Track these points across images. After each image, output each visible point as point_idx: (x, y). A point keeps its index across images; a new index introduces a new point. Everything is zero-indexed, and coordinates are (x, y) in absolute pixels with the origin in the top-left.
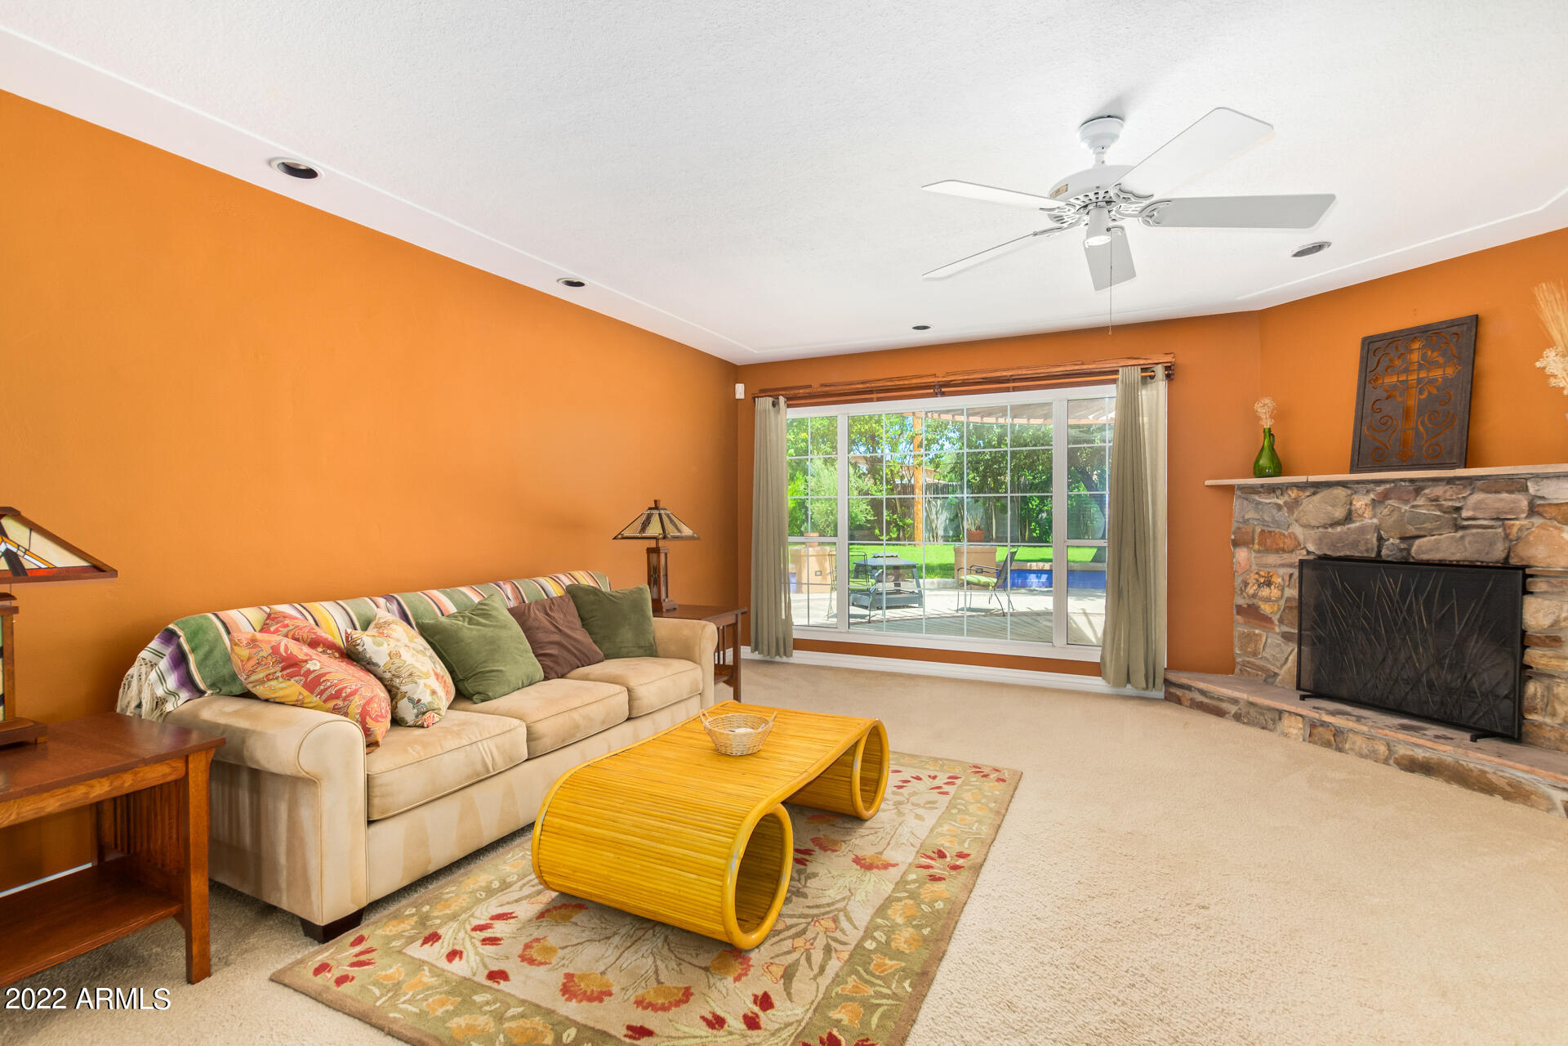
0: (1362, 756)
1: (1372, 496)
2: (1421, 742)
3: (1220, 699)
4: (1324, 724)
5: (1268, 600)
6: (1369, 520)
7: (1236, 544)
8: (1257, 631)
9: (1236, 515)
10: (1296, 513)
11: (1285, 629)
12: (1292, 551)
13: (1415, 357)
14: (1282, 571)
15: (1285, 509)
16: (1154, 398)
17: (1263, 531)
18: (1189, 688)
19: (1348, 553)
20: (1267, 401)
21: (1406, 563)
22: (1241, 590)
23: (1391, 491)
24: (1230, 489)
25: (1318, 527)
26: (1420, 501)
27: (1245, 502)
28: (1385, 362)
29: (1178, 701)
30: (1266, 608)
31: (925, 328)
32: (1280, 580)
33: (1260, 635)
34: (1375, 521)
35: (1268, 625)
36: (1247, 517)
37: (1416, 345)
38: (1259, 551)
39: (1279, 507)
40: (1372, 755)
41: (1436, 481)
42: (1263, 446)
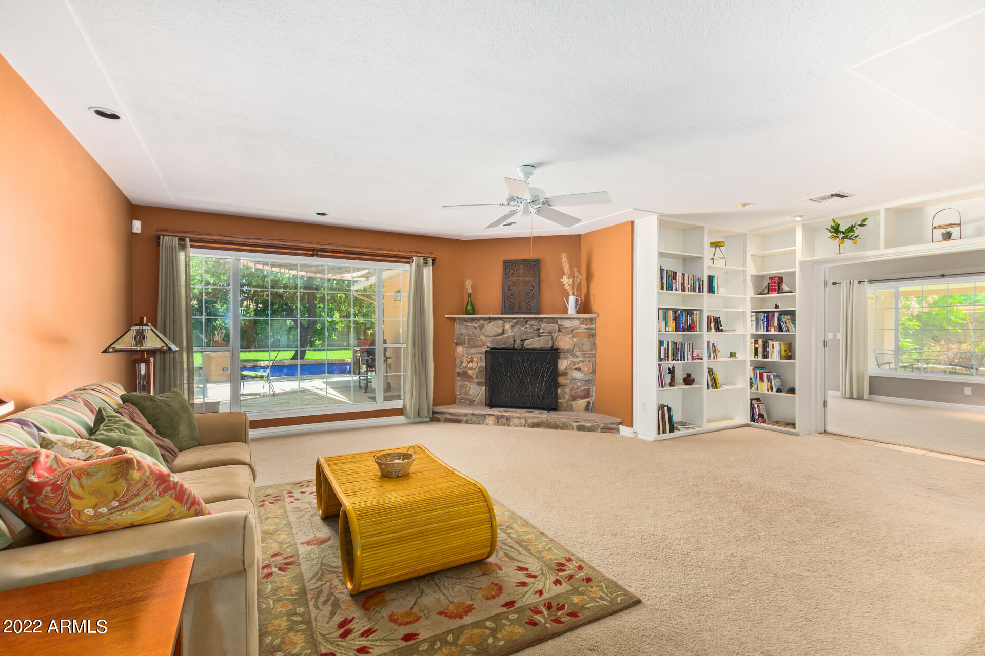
0: (516, 426)
1: (511, 324)
2: (535, 415)
3: (459, 415)
4: (502, 416)
5: (471, 369)
6: (510, 333)
7: (457, 344)
8: (466, 383)
9: (457, 331)
10: (483, 331)
11: (478, 380)
12: (481, 347)
13: (521, 271)
14: (477, 356)
15: (478, 329)
16: (428, 273)
17: (469, 338)
18: (444, 413)
19: (503, 347)
20: (470, 281)
21: (523, 350)
22: (460, 365)
23: (518, 322)
24: (453, 319)
25: (491, 336)
26: (528, 326)
27: (461, 326)
28: (512, 271)
29: (438, 420)
30: (470, 372)
31: (323, 214)
32: (476, 359)
33: (468, 385)
34: (513, 333)
35: (471, 380)
36: (462, 332)
37: (521, 267)
38: (467, 348)
39: (475, 328)
40: (520, 425)
41: (532, 318)
42: (468, 301)
